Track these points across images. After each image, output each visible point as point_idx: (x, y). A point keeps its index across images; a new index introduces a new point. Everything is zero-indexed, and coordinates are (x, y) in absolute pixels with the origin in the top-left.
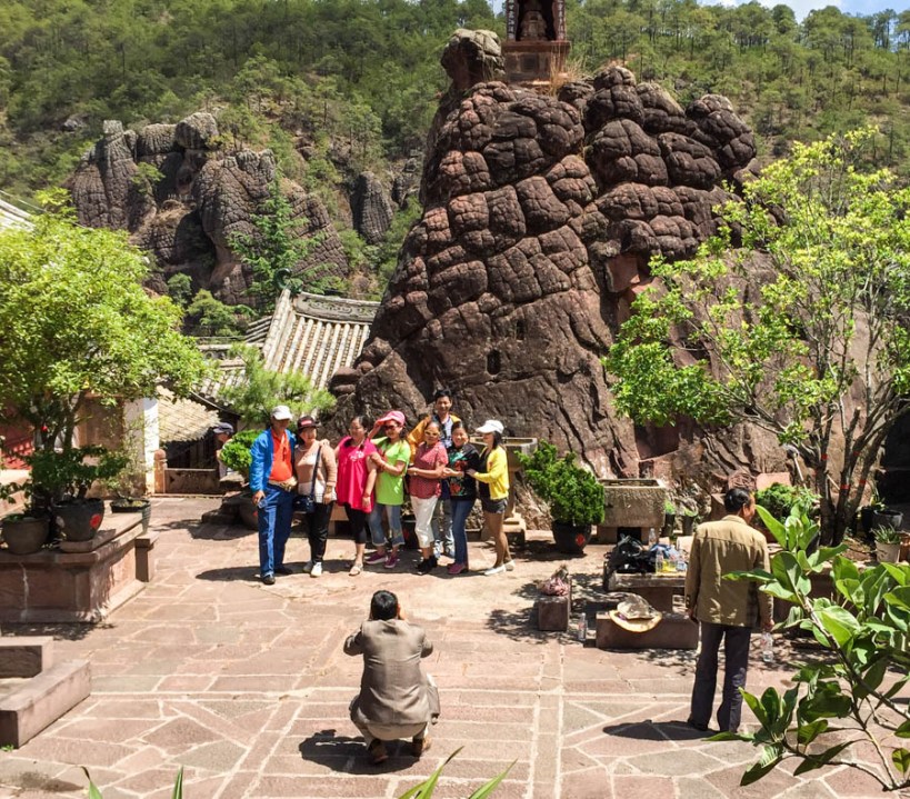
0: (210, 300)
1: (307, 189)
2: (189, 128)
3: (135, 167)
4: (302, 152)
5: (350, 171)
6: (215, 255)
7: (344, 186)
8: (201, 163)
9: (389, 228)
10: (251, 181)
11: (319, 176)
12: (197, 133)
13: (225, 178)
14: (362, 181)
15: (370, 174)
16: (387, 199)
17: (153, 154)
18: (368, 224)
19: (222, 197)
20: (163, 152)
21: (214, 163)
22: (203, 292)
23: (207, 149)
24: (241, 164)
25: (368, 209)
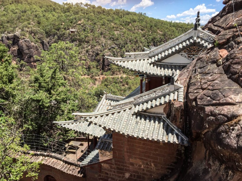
0: (23, 62)
1: (35, 44)
2: (16, 35)
3: (8, 41)
4: (34, 38)
5: (41, 40)
6: (22, 55)
7: (41, 42)
8: (19, 41)
9: (48, 49)
10: (27, 44)
11: (36, 41)
12: (17, 36)
13: (23, 44)
14: (43, 42)
15: (44, 41)
16: (47, 45)
17: (10, 39)
18: (45, 48)
19: (23, 47)
20: (12, 39)
21: (21, 41)
22: (22, 61)
23: (19, 39)
24: (25, 41)
25: (45, 46)
